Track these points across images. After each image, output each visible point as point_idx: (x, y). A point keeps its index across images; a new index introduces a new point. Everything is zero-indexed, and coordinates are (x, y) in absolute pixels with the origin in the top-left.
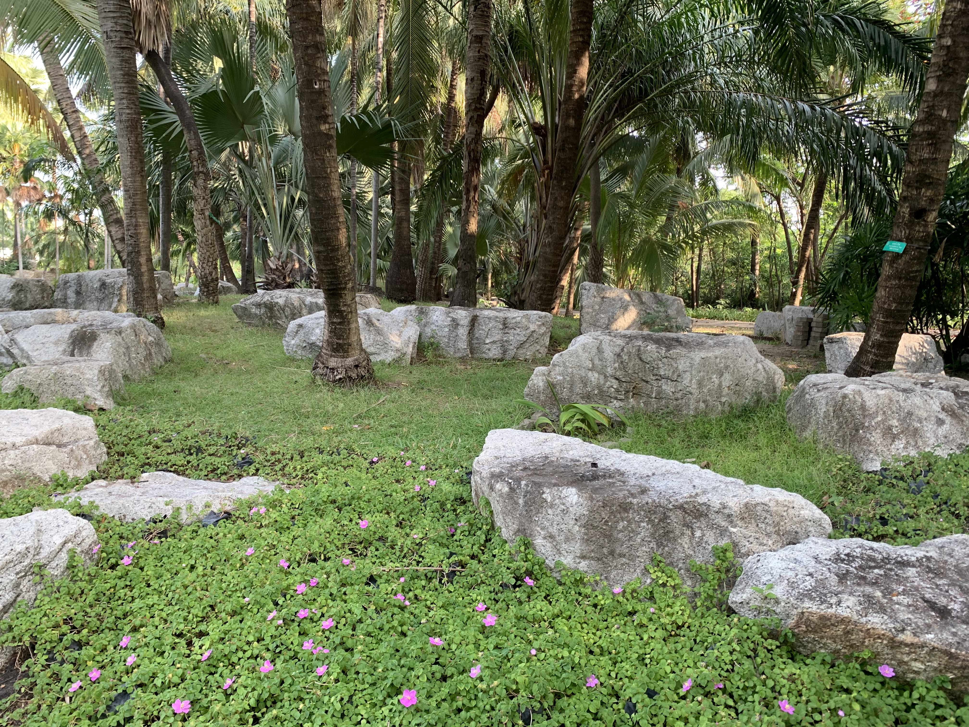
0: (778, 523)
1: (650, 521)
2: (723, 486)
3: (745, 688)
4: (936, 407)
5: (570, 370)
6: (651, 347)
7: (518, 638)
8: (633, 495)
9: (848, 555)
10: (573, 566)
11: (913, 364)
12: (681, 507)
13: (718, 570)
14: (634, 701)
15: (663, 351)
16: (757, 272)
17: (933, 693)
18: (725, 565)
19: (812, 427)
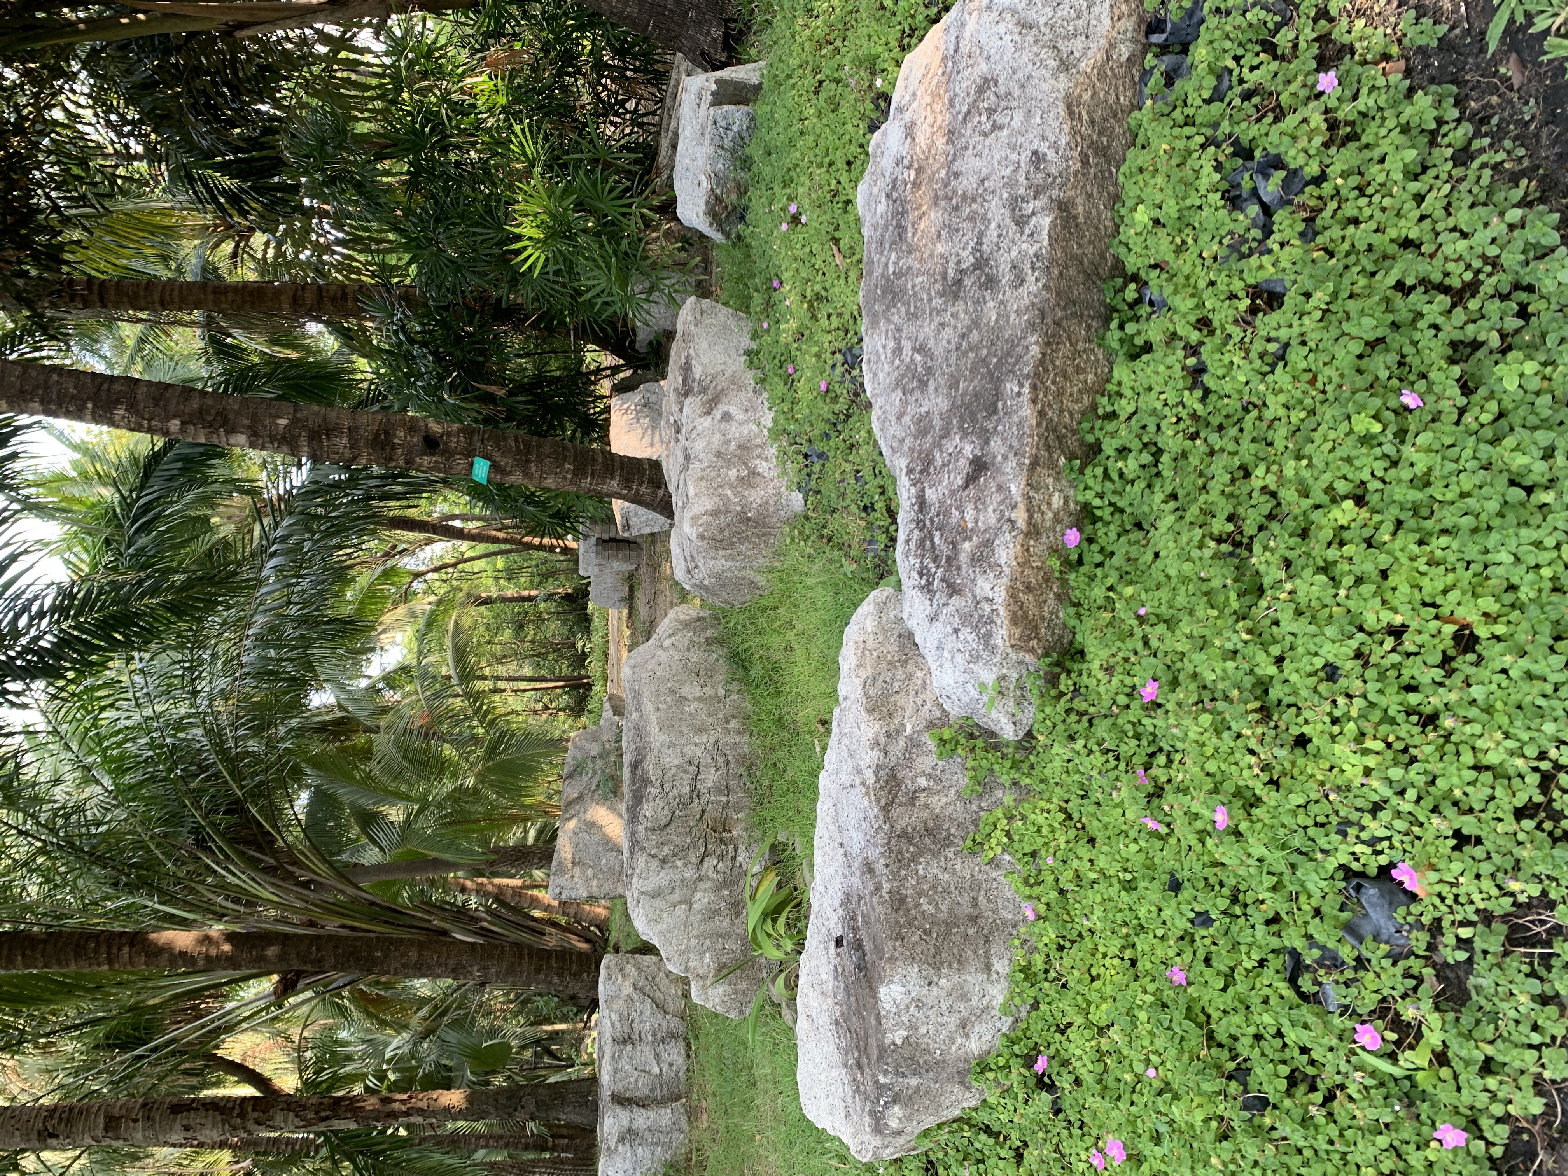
0: (890, 663)
1: (914, 859)
2: (846, 741)
3: (1138, 737)
4: (707, 422)
5: (693, 941)
6: (647, 810)
7: (1135, 1097)
8: (878, 888)
9: (921, 575)
10: (1004, 984)
11: (653, 420)
12: (886, 809)
13: (973, 750)
14: (1192, 915)
15: (653, 791)
16: (534, 593)
17: (1090, 482)
18: (963, 741)
19: (751, 575)
